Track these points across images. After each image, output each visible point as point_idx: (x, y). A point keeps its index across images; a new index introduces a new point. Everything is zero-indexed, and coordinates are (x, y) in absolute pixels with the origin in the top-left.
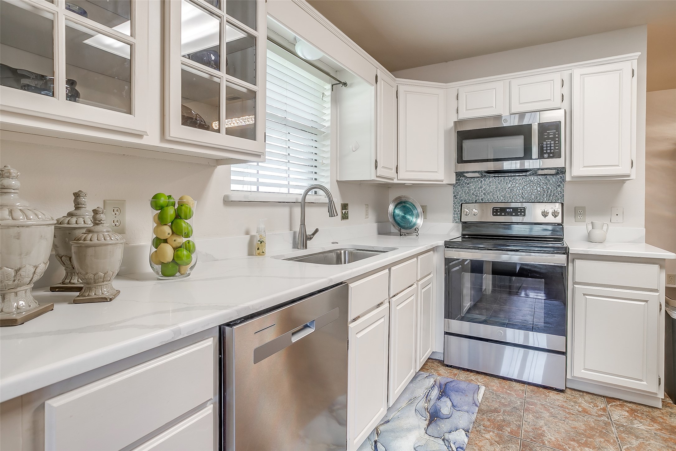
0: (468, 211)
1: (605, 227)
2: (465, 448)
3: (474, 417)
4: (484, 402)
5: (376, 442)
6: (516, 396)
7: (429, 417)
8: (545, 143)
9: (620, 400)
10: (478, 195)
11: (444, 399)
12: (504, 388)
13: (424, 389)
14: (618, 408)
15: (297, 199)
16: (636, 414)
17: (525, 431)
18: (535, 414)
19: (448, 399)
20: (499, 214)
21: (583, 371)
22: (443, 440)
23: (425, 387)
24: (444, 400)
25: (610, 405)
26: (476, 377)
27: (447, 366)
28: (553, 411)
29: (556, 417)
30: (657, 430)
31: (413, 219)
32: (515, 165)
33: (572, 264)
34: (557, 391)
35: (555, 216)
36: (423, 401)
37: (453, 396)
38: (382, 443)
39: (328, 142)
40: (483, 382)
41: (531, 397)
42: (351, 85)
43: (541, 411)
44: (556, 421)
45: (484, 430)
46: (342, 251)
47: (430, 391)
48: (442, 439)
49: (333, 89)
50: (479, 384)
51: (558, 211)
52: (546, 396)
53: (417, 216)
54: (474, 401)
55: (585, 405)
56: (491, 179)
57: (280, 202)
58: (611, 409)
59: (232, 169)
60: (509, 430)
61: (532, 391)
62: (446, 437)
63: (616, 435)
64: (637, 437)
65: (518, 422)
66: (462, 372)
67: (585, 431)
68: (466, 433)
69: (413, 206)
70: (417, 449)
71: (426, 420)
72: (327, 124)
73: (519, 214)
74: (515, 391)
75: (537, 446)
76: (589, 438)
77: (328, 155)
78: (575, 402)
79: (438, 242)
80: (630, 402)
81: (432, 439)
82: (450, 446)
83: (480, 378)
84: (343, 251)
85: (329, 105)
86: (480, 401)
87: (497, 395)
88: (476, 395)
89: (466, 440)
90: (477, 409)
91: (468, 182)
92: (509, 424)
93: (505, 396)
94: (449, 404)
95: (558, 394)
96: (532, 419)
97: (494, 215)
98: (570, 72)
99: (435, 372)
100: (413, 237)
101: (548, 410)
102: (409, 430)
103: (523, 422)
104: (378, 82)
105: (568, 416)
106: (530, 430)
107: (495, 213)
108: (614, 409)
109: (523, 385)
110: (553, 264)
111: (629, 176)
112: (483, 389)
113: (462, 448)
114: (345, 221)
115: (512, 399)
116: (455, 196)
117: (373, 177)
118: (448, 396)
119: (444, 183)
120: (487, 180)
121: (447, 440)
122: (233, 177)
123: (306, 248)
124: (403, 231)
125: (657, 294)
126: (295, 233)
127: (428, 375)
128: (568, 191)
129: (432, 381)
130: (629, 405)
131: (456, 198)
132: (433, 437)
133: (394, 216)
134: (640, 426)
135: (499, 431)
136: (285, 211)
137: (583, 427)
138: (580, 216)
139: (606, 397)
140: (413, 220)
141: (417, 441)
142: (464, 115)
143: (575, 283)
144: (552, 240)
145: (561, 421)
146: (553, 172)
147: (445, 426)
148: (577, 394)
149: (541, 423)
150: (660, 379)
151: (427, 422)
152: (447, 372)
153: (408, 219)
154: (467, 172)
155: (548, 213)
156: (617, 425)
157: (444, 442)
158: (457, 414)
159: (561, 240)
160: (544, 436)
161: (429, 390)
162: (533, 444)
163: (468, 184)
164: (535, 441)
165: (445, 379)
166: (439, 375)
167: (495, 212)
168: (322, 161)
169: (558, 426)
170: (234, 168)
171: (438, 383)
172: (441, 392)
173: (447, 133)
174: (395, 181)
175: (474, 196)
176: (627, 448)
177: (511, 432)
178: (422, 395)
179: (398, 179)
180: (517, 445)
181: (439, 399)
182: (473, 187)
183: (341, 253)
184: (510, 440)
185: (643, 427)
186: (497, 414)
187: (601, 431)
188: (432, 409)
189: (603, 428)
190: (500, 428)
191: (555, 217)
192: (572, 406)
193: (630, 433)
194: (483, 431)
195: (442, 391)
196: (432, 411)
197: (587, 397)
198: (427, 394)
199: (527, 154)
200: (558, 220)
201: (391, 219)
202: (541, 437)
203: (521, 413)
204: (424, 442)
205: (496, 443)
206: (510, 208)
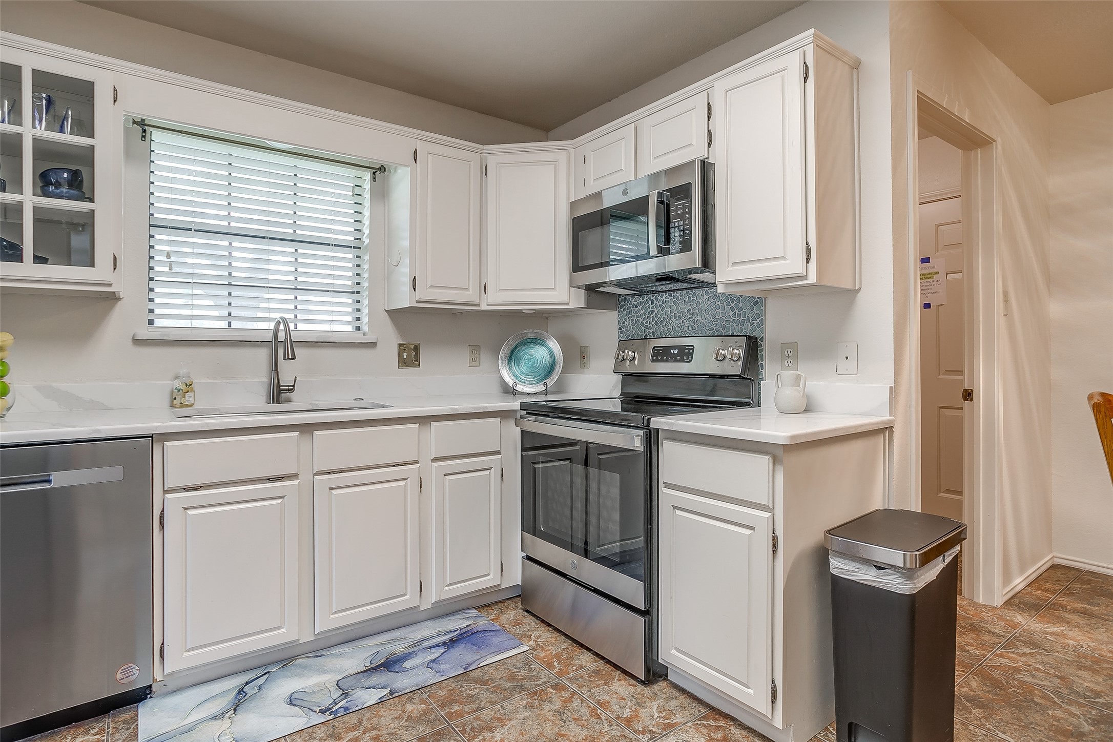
6: (555, 672)
8: (672, 225)
9: (734, 720)
11: (438, 649)
13: (434, 631)
17: (476, 718)
18: (536, 701)
19: (442, 651)
20: (659, 357)
23: (443, 629)
24: (434, 651)
26: (544, 634)
28: (575, 705)
34: (638, 682)
37: (459, 648)
38: (271, 676)
41: (575, 679)
43: (555, 699)
44: (552, 718)
45: (421, 699)
49: (374, 179)
51: (738, 352)
52: (606, 683)
55: (649, 711)
60: (456, 709)
61: (596, 672)
62: (352, 692)
66: (535, 623)
70: (294, 694)
71: (366, 667)
73: (685, 358)
80: (747, 728)
82: (338, 702)
83: (548, 636)
86: (484, 664)
88: (490, 656)
90: (460, 672)
91: (635, 303)
92: (469, 703)
93: (537, 668)
94: (433, 656)
95: (632, 685)
96: (518, 706)
97: (653, 361)
99: (495, 615)
101: (568, 702)
102: (326, 672)
104: (417, 160)
105: (585, 718)
106: (488, 718)
107: (654, 358)
109: (597, 660)
111: (804, 277)
112: (518, 650)
114: (410, 369)
115: (540, 674)
116: (620, 329)
117: (410, 303)
118: (450, 647)
119: (571, 306)
121: (346, 696)
125: (766, 515)
127: (475, 616)
129: (466, 624)
130: (735, 731)
131: (622, 333)
135: (439, 706)
138: (789, 362)
139: (715, 710)
141: (312, 686)
142: (591, 189)
143: (663, 485)
145: (558, 722)
147: (377, 679)
148: (667, 693)
149: (523, 714)
150: (774, 689)
151: (363, 669)
152: (511, 619)
155: (724, 355)
157: (340, 696)
158: (418, 671)
161: (439, 634)
162: (455, 735)
163: (636, 307)
164: (464, 733)
166: (495, 619)
167: (655, 355)
169: (541, 725)
171: (468, 628)
172: (451, 640)
174: (484, 307)
175: (644, 328)
177: (452, 713)
179: (487, 305)
180: (429, 729)
181: (432, 647)
182: (642, 312)
184: (431, 721)
190: (447, 703)
194: (416, 700)
195: (455, 639)
197: (677, 702)
198: (428, 637)
202: (485, 731)
204: (317, 689)
206: (674, 347)
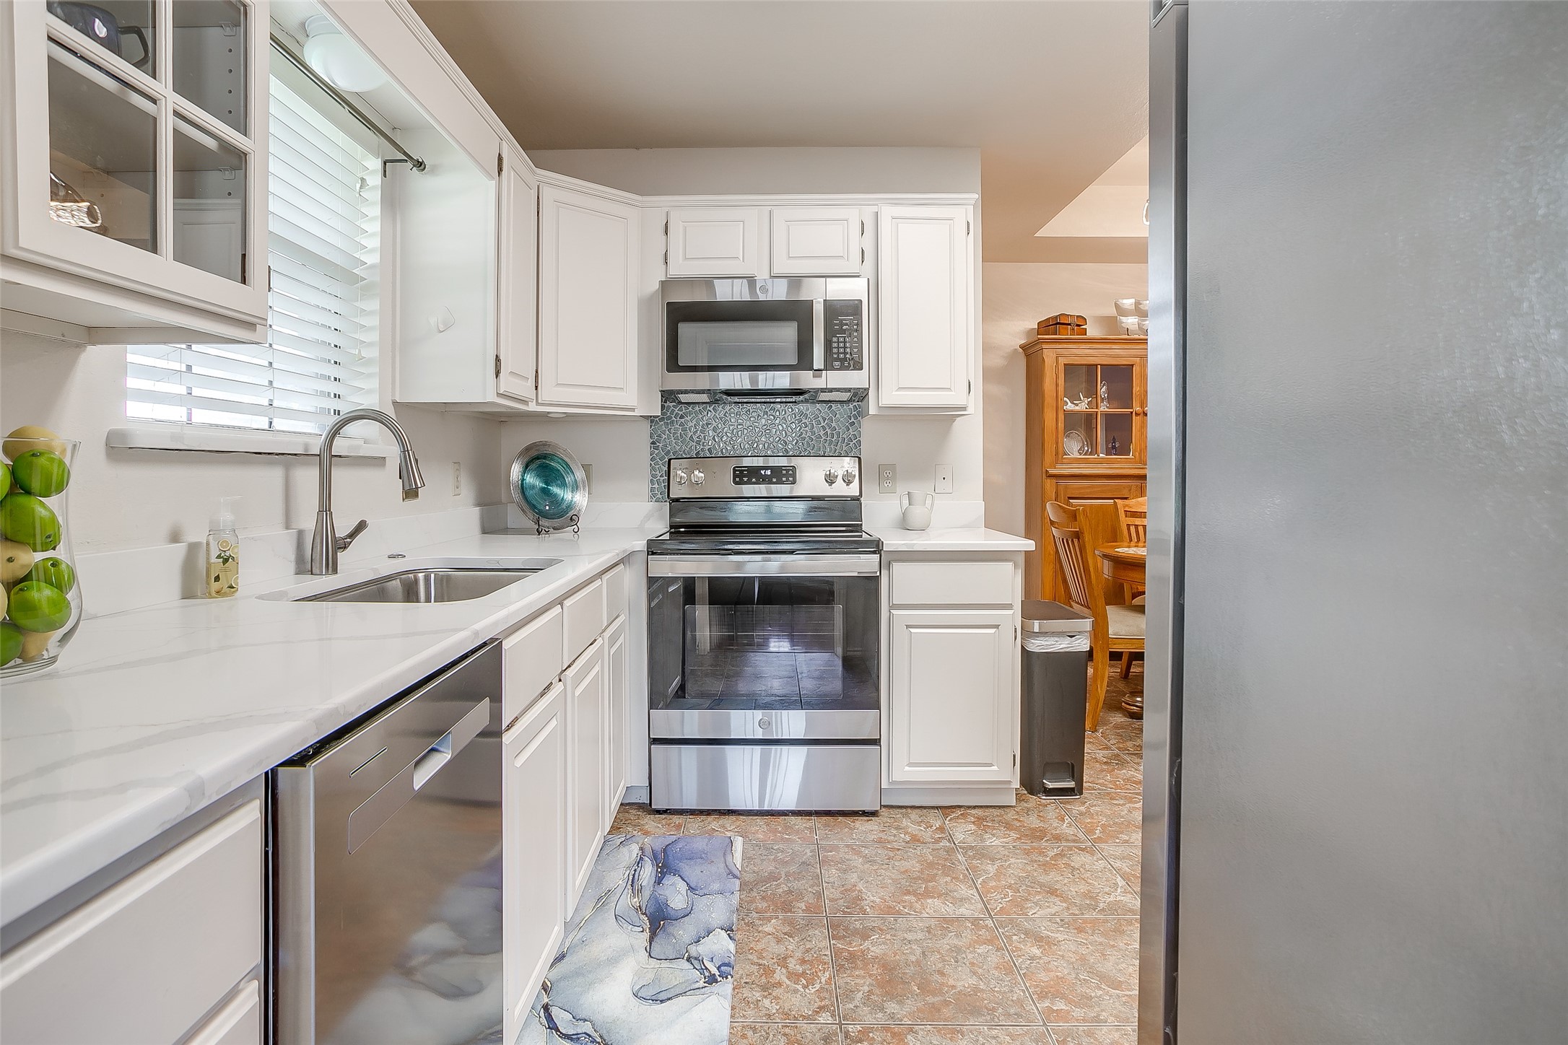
0: (683, 474)
1: (929, 502)
2: (733, 963)
3: (735, 900)
4: (747, 866)
5: (546, 1008)
6: (800, 842)
7: (648, 924)
8: (835, 339)
9: (960, 807)
10: (703, 441)
11: (670, 880)
12: (776, 831)
13: (622, 871)
14: (960, 821)
15: (306, 446)
16: (985, 823)
17: (831, 900)
18: (839, 865)
19: (677, 879)
20: (745, 479)
21: (907, 768)
22: (688, 960)
23: (624, 864)
24: (670, 883)
25: (948, 819)
26: (721, 822)
27: (658, 812)
28: (867, 852)
29: (875, 861)
30: (1014, 841)
31: (567, 496)
32: (782, 380)
33: (887, 572)
34: (867, 816)
35: (849, 483)
36: (627, 895)
37: (685, 868)
38: (560, 1005)
39: (373, 305)
40: (736, 830)
41: (827, 838)
42: (435, 169)
43: (847, 857)
44: (875, 867)
45: (760, 919)
46: (421, 576)
47: (635, 870)
48: (685, 958)
49: (385, 171)
50: (728, 834)
51: (853, 473)
52: (850, 828)
53: (575, 487)
54: (728, 869)
55: (913, 828)
56: (728, 408)
57: (260, 453)
58: (950, 825)
59: (131, 358)
60: (803, 906)
61: (826, 825)
62: (694, 954)
63: (965, 865)
64: (993, 860)
65: (815, 888)
66: (690, 818)
67: (921, 871)
68: (729, 935)
69: (565, 466)
70: (640, 994)
71: (642, 932)
72: (372, 259)
73: (784, 479)
74: (797, 832)
75: (855, 921)
76: (930, 881)
77: (374, 337)
78: (898, 828)
79: (634, 543)
80: (975, 807)
81: (665, 964)
82: (704, 968)
83: (728, 821)
84: (424, 574)
85: (375, 211)
86: (739, 866)
87: (767, 849)
88: (729, 858)
89: (732, 946)
90: (738, 882)
91: (681, 413)
92: (800, 896)
93: (781, 846)
94: (682, 886)
95: (868, 821)
96: (836, 875)
97: (736, 483)
98: (875, 209)
99: (635, 830)
100: (568, 533)
101: (858, 853)
102: (613, 961)
103: (823, 886)
104: (503, 172)
105: (891, 854)
106: (838, 895)
107: (737, 479)
108: (955, 824)
109: (808, 818)
110: (856, 574)
111: (964, 409)
112: (739, 843)
113: (728, 965)
114: (411, 503)
115: (796, 849)
116: (653, 443)
117: (491, 397)
118: (676, 872)
119: (636, 413)
120: (720, 409)
121: (696, 959)
122: (132, 383)
123: (335, 571)
124: (544, 522)
125: (1010, 612)
126: (301, 533)
127: (623, 839)
128: (869, 432)
129: (635, 849)
130: (973, 812)
131: (657, 448)
132: (666, 960)
133: (523, 488)
134: (994, 841)
135: (786, 912)
136: (274, 475)
137: (918, 867)
138: (888, 483)
139: (941, 807)
140: (565, 497)
141: (636, 978)
142: (680, 268)
143: (893, 607)
144: (844, 529)
145: (883, 867)
146: (845, 396)
147: (683, 932)
148: (897, 814)
149: (853, 878)
150: (1014, 756)
151: (647, 935)
152: (660, 826)
153: (555, 495)
154: (686, 392)
155: (837, 476)
156: (963, 848)
157: (691, 963)
158: (701, 903)
159: (858, 528)
160: (862, 899)
161: (633, 869)
162: (848, 918)
163: (682, 417)
164: (849, 913)
165: (660, 840)
166: (646, 833)
167: (737, 476)
168: (360, 351)
169: (880, 876)
170: (137, 355)
171: (648, 851)
172: (660, 867)
173: (645, 304)
174: (532, 407)
175: (695, 444)
176: (983, 881)
177: (808, 910)
178: (620, 882)
179: (538, 403)
180: (822, 929)
181: (659, 881)
182: (691, 424)
183: (416, 580)
184: (809, 924)
185: (997, 842)
186: (775, 883)
187: (944, 866)
188: (649, 905)
189: (946, 860)
190: (787, 907)
191: (847, 485)
192: (895, 836)
193: (983, 856)
194: (757, 922)
195: (660, 865)
196: (651, 910)
197: (914, 815)
198: (631, 877)
199: (804, 360)
200: (853, 490)
201: (516, 495)
202: (858, 902)
203: (816, 870)
204: (650, 976)
205: (787, 936)
206: (766, 468)
